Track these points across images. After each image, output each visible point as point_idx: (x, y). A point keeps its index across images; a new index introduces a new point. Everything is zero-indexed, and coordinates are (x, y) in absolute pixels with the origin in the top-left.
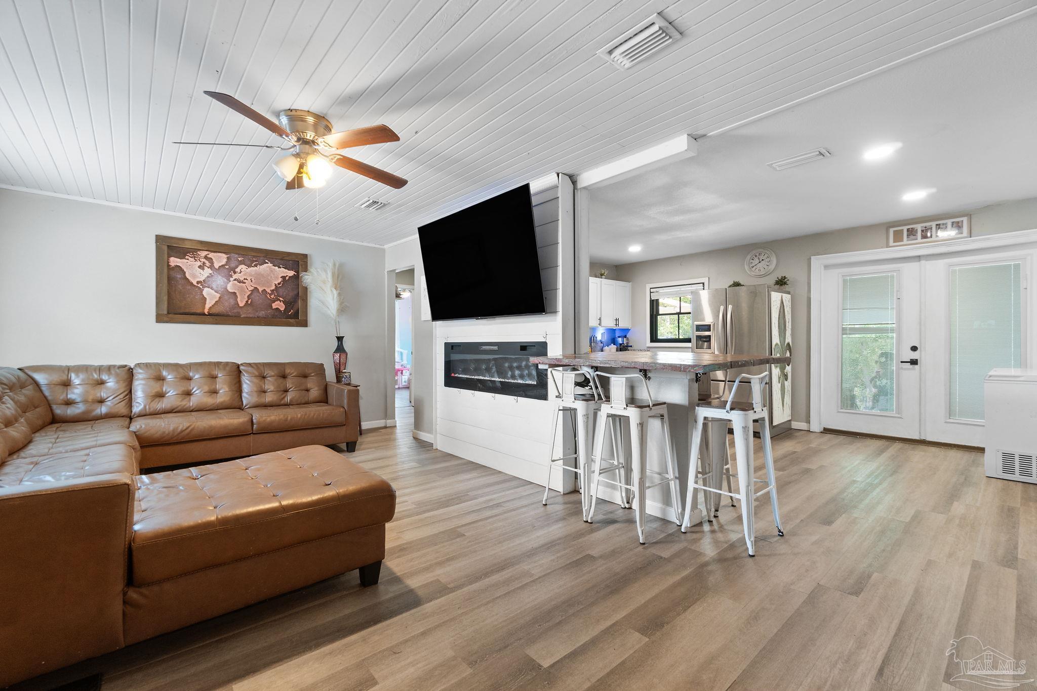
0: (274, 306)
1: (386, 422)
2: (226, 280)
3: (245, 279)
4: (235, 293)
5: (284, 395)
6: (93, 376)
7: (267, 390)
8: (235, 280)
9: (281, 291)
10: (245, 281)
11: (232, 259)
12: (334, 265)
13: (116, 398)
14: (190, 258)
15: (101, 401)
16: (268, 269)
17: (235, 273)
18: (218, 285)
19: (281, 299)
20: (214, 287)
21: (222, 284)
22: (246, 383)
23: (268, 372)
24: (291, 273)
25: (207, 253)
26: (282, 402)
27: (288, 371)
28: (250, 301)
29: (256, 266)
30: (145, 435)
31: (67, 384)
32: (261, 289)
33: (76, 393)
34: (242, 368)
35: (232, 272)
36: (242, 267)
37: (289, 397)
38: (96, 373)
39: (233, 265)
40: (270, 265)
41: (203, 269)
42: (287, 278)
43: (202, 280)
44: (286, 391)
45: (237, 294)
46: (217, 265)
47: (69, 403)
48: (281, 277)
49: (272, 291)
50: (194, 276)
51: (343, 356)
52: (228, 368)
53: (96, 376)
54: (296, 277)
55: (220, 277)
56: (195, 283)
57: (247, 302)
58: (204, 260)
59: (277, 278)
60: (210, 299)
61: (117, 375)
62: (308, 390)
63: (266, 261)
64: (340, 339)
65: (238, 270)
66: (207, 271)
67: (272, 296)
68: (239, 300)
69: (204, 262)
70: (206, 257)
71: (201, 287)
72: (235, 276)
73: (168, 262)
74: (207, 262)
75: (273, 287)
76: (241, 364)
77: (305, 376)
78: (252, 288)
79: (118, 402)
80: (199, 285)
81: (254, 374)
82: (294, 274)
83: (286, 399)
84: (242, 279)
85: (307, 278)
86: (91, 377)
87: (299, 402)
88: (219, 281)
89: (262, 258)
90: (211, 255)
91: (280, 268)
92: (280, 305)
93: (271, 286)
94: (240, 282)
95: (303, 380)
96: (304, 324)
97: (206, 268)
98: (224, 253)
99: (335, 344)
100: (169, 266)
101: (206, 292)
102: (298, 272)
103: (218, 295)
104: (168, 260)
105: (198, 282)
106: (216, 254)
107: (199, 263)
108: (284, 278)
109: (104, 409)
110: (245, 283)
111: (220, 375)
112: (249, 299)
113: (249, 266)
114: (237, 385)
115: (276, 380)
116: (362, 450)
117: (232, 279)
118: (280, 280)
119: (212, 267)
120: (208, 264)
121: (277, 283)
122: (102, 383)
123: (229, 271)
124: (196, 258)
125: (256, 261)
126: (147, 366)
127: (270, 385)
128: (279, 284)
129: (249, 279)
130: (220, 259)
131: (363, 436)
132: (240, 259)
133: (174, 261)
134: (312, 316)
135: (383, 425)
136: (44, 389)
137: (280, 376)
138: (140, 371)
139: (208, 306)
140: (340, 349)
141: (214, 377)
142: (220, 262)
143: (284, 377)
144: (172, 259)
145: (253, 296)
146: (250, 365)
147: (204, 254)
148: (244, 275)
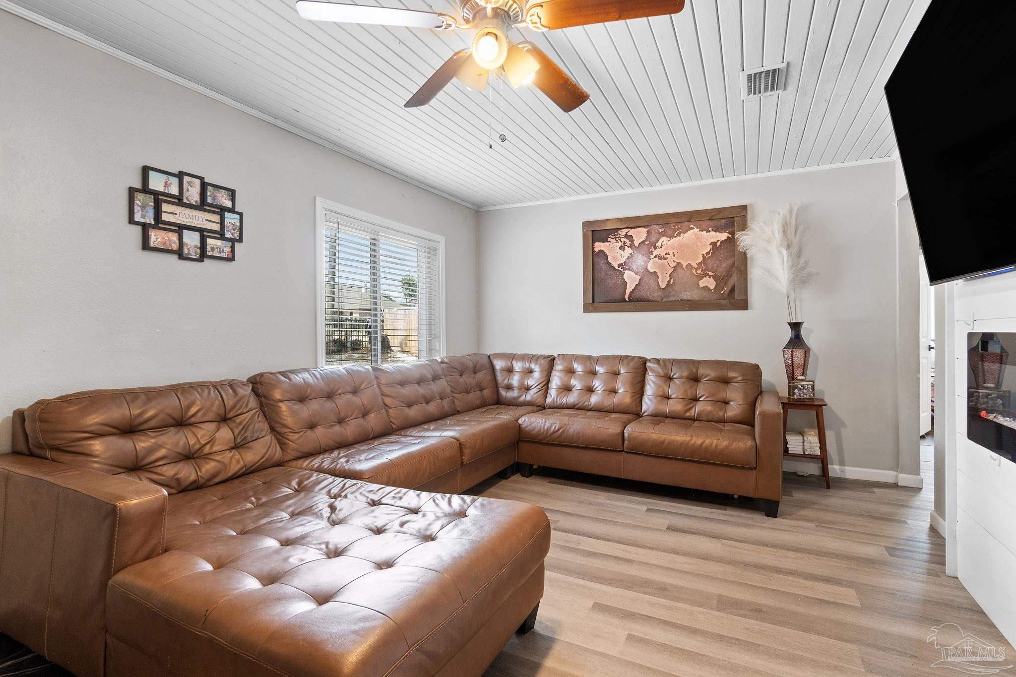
0: (702, 283)
1: (897, 477)
2: (646, 259)
3: (666, 254)
4: (655, 273)
5: (692, 405)
6: (526, 365)
7: (671, 395)
8: (656, 257)
9: (710, 263)
10: (667, 256)
11: (653, 232)
12: (791, 211)
13: (537, 388)
14: (612, 240)
15: (528, 389)
16: (693, 236)
17: (655, 248)
18: (638, 266)
19: (711, 274)
20: (635, 268)
21: (642, 263)
22: (649, 385)
23: (676, 373)
24: (724, 236)
25: (627, 230)
26: (688, 414)
27: (701, 371)
28: (672, 280)
29: (679, 235)
30: (527, 429)
31: (510, 370)
32: (684, 265)
33: (515, 380)
34: (648, 364)
35: (652, 247)
36: (664, 239)
37: (698, 408)
38: (528, 362)
39: (653, 239)
40: (696, 230)
41: (624, 250)
42: (718, 244)
43: (622, 262)
44: (696, 400)
45: (659, 274)
46: (636, 243)
47: (509, 387)
48: (710, 244)
49: (699, 264)
50: (615, 258)
51: (799, 355)
52: (631, 364)
53: (528, 365)
54: (731, 241)
55: (640, 256)
56: (616, 267)
57: (669, 282)
58: (624, 239)
59: (705, 246)
60: (631, 283)
61: (541, 365)
62: (726, 403)
63: (692, 226)
64: (796, 326)
65: (659, 244)
66: (628, 251)
67: (699, 272)
68: (660, 280)
69: (624, 242)
70: (626, 236)
71: (622, 270)
72: (655, 253)
73: (593, 248)
74: (627, 241)
75: (700, 259)
76: (649, 360)
77: (725, 381)
78: (675, 264)
79: (536, 391)
80: (620, 269)
81: (658, 372)
82: (728, 237)
83: (693, 411)
84: (663, 254)
85: (745, 239)
86: (524, 366)
87: (710, 418)
88: (640, 261)
89: (686, 223)
90: (632, 232)
91: (709, 231)
92: (710, 283)
93: (698, 258)
94: (660, 258)
95: (722, 386)
96: (743, 305)
97: (626, 247)
98: (644, 226)
99: (788, 334)
100: (593, 251)
101: (627, 275)
102: (733, 233)
103: (638, 278)
104: (593, 245)
105: (619, 265)
106: (635, 230)
107: (620, 244)
108: (713, 244)
109: (528, 397)
110: (666, 259)
111: (622, 371)
112: (671, 279)
113: (671, 237)
114: (639, 386)
115: (683, 383)
116: (792, 519)
117: (652, 256)
118: (709, 248)
119: (632, 246)
120: (628, 243)
121: (704, 253)
122: (531, 371)
123: (649, 245)
124: (617, 239)
125: (679, 229)
126: (564, 357)
127: (675, 390)
128: (707, 253)
129: (671, 253)
130: (640, 235)
131: (832, 491)
132: (660, 230)
133: (599, 246)
134: (755, 294)
135: (891, 480)
136: (498, 374)
137: (690, 379)
138: (559, 362)
139: (628, 291)
140: (796, 341)
141: (617, 374)
142: (640, 238)
143: (695, 379)
144: (597, 244)
145: (675, 274)
146: (658, 361)
147: (623, 232)
148: (665, 249)
